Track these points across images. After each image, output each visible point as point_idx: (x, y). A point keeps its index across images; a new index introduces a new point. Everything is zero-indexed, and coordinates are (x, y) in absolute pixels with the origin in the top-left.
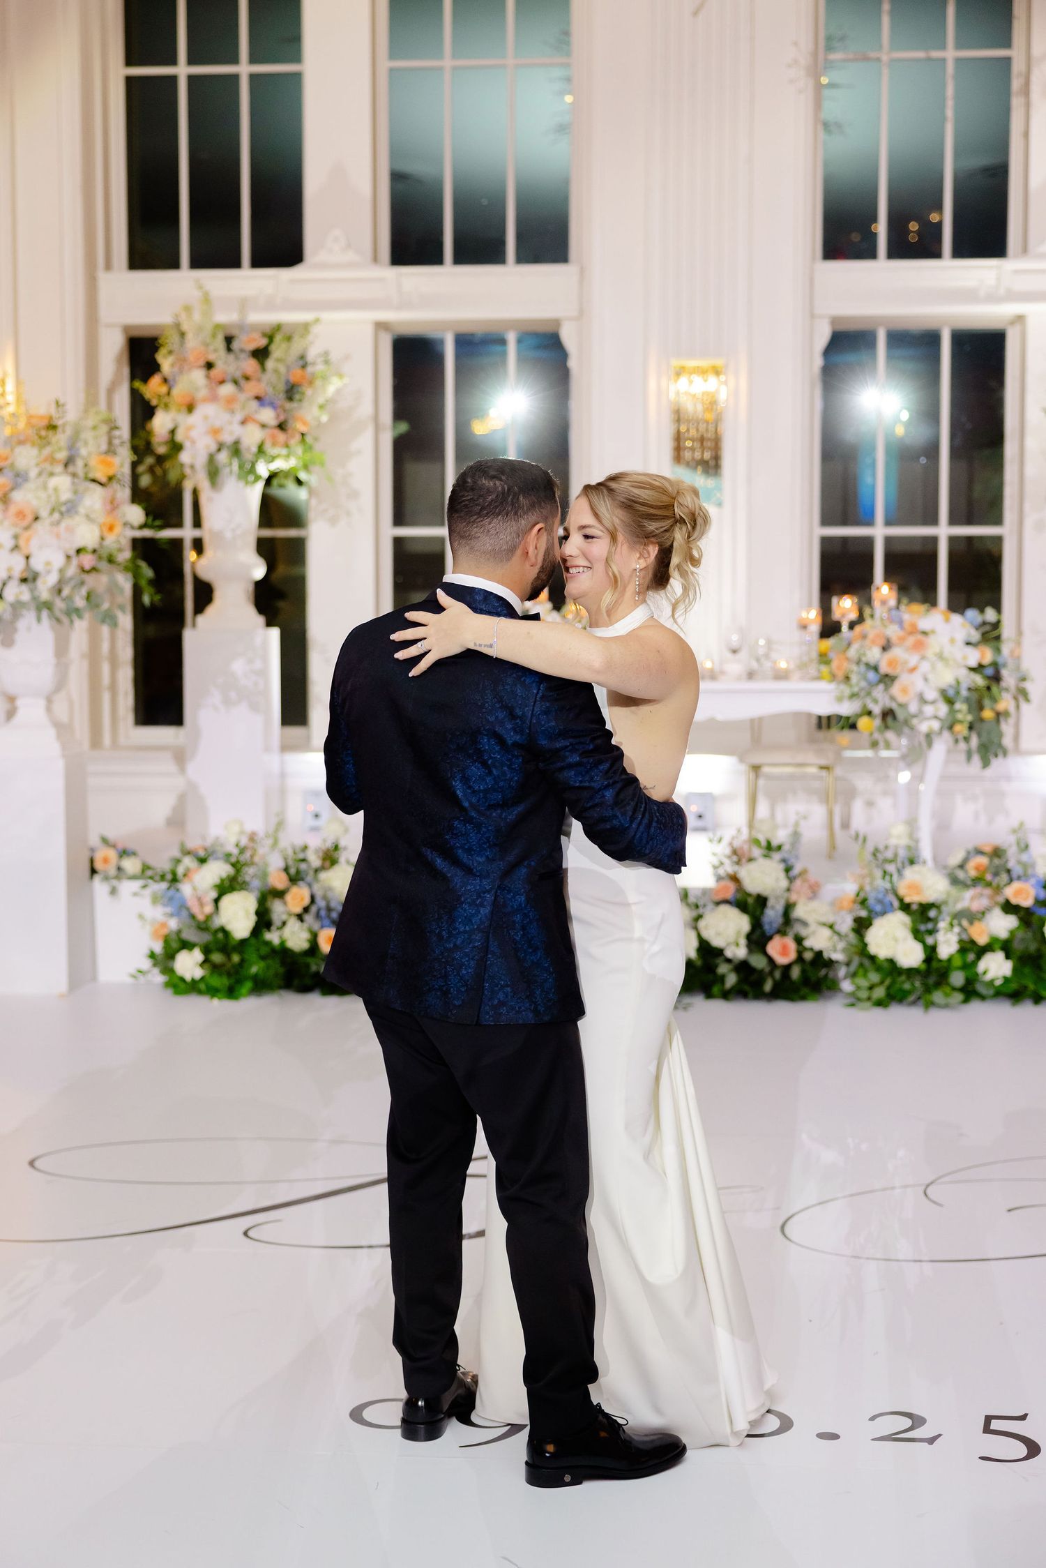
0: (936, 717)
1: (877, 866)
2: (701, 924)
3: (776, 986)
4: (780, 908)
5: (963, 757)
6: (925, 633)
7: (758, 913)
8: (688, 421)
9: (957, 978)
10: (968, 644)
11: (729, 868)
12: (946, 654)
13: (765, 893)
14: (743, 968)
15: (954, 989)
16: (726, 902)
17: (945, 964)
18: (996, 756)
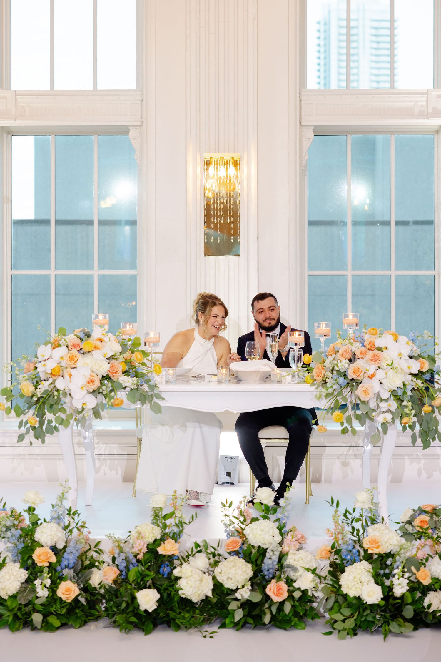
0: (389, 411)
1: (348, 524)
2: (217, 570)
3: (273, 618)
4: (275, 558)
5: (409, 440)
6: (380, 349)
7: (259, 562)
9: (409, 612)
10: (411, 357)
11: (237, 525)
12: (395, 365)
13: (264, 546)
14: (246, 605)
15: (406, 620)
16: (236, 553)
17: (399, 601)
18: (434, 439)
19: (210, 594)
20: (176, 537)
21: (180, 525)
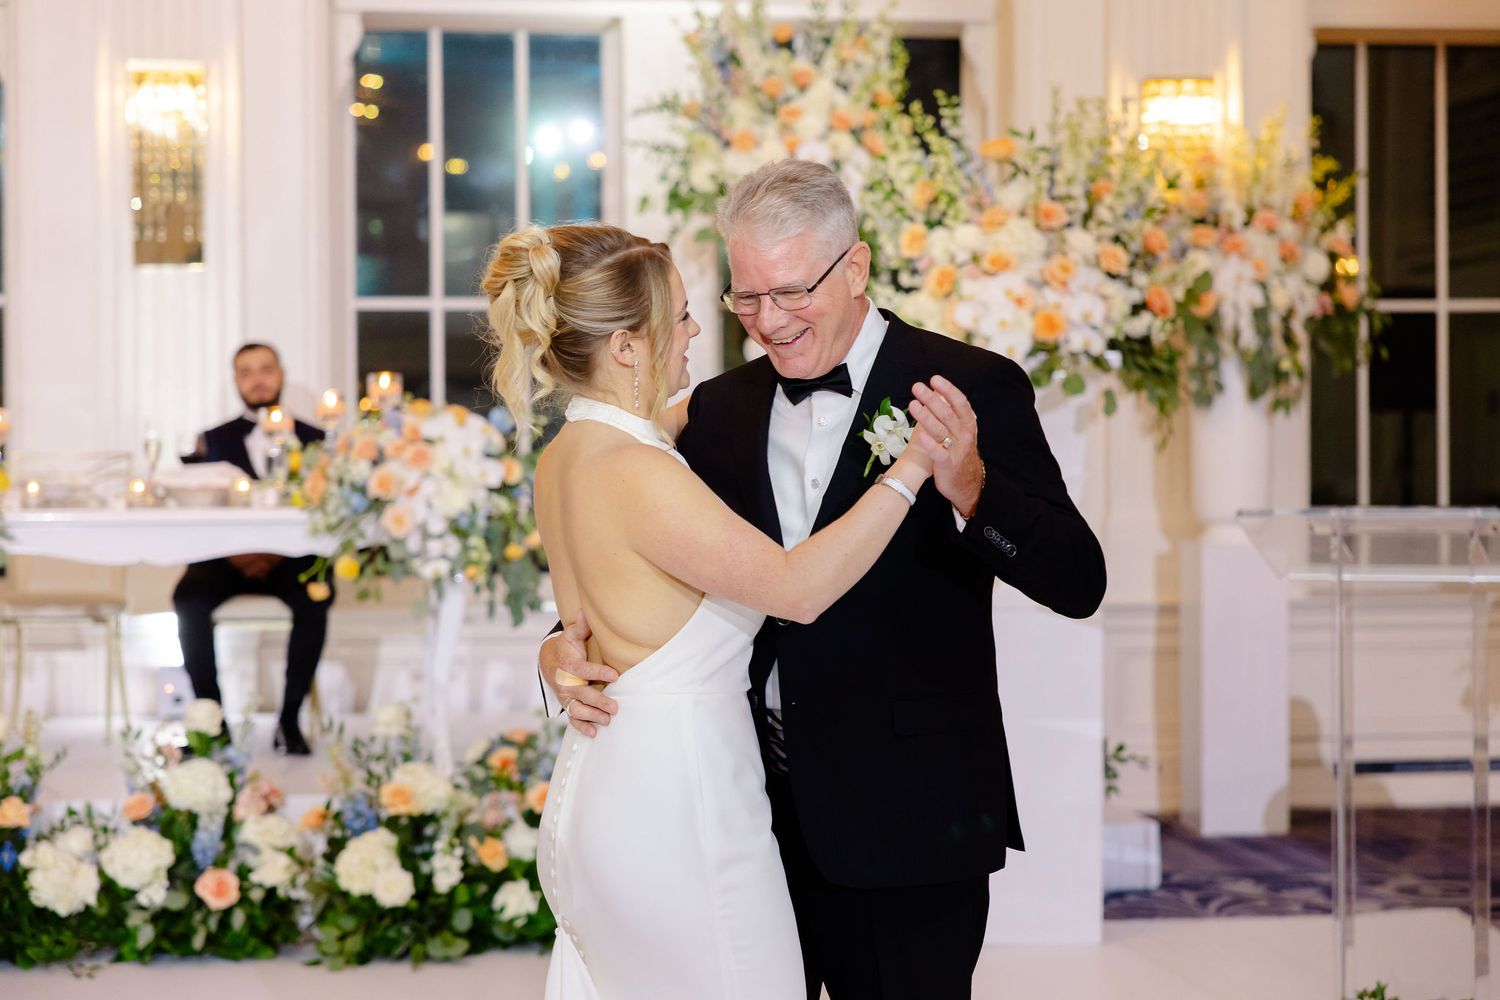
0: (444, 557)
1: (360, 766)
2: (105, 856)
3: (211, 940)
4: (217, 828)
5: (483, 609)
6: (429, 441)
7: (186, 838)
8: (153, 149)
9: (463, 920)
10: (489, 455)
11: (149, 774)
12: (458, 471)
13: (196, 809)
14: (162, 917)
15: (458, 935)
16: (146, 822)
17: (446, 900)
18: (530, 607)
19: (92, 900)
20: (27, 795)
21: (35, 772)
